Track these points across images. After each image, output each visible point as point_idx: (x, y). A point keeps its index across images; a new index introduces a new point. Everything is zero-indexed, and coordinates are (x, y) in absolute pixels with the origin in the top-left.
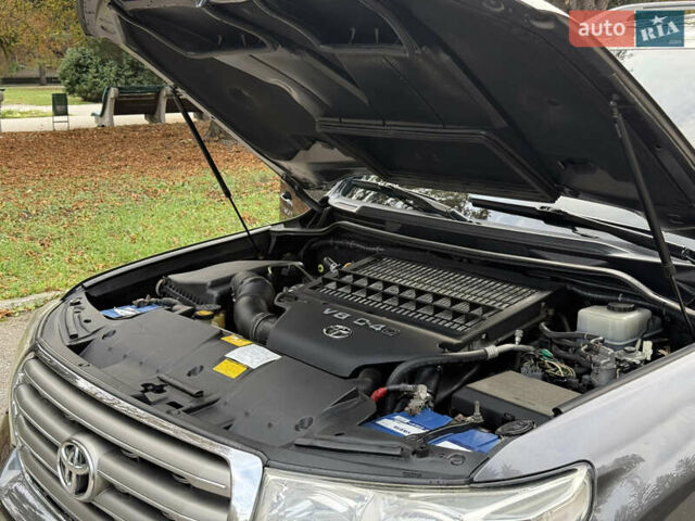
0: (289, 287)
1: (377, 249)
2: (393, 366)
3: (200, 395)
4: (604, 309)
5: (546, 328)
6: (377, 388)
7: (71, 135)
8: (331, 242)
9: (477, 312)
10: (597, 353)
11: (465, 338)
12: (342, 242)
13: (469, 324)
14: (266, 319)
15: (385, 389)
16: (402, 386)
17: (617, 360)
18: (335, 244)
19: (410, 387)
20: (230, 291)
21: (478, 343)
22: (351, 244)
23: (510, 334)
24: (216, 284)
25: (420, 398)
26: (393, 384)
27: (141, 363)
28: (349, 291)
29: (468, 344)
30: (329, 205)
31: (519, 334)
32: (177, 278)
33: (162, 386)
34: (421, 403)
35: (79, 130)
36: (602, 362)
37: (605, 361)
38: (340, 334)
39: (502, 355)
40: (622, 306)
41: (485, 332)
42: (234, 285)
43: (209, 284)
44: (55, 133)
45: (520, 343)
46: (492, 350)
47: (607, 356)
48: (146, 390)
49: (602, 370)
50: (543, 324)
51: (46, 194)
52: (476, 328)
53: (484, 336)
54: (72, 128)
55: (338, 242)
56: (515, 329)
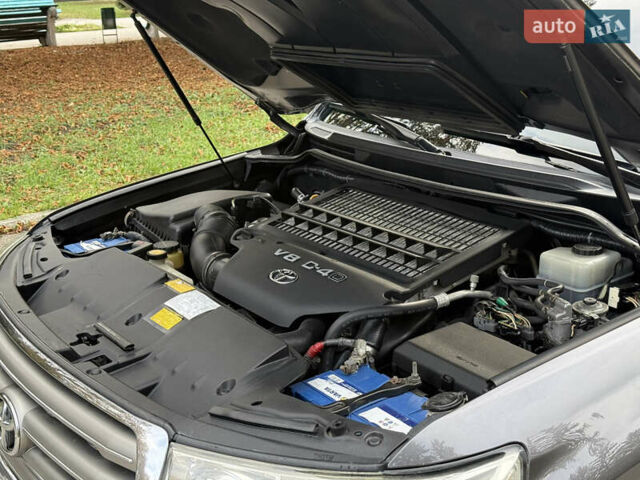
0: (251, 221)
1: (347, 178)
2: (334, 317)
3: (130, 348)
4: (568, 251)
5: (504, 273)
6: (313, 344)
7: (118, 47)
8: (305, 169)
9: (432, 254)
10: (553, 304)
11: (414, 285)
12: (315, 170)
13: (420, 269)
14: (219, 259)
15: (323, 343)
16: (340, 341)
17: (575, 312)
18: (309, 172)
19: (348, 342)
20: (193, 225)
21: (430, 289)
22: (324, 172)
23: (465, 280)
24: (179, 218)
25: (358, 355)
26: (331, 338)
27: (85, 308)
28: (306, 229)
29: (418, 292)
30: (304, 130)
31: (474, 279)
32: (144, 210)
33: (97, 336)
34: (359, 360)
35: (126, 42)
36: (558, 316)
37: (560, 314)
38: (285, 279)
39: (454, 303)
40: (589, 249)
41: (438, 278)
42: (197, 219)
43: (172, 218)
44: (104, 47)
45: (476, 289)
46: (443, 298)
47: (563, 309)
48: (80, 342)
49: (556, 324)
50: (502, 268)
51: (86, 107)
52: (427, 274)
53: (435, 283)
54: (120, 41)
55: (311, 169)
56: (471, 273)
